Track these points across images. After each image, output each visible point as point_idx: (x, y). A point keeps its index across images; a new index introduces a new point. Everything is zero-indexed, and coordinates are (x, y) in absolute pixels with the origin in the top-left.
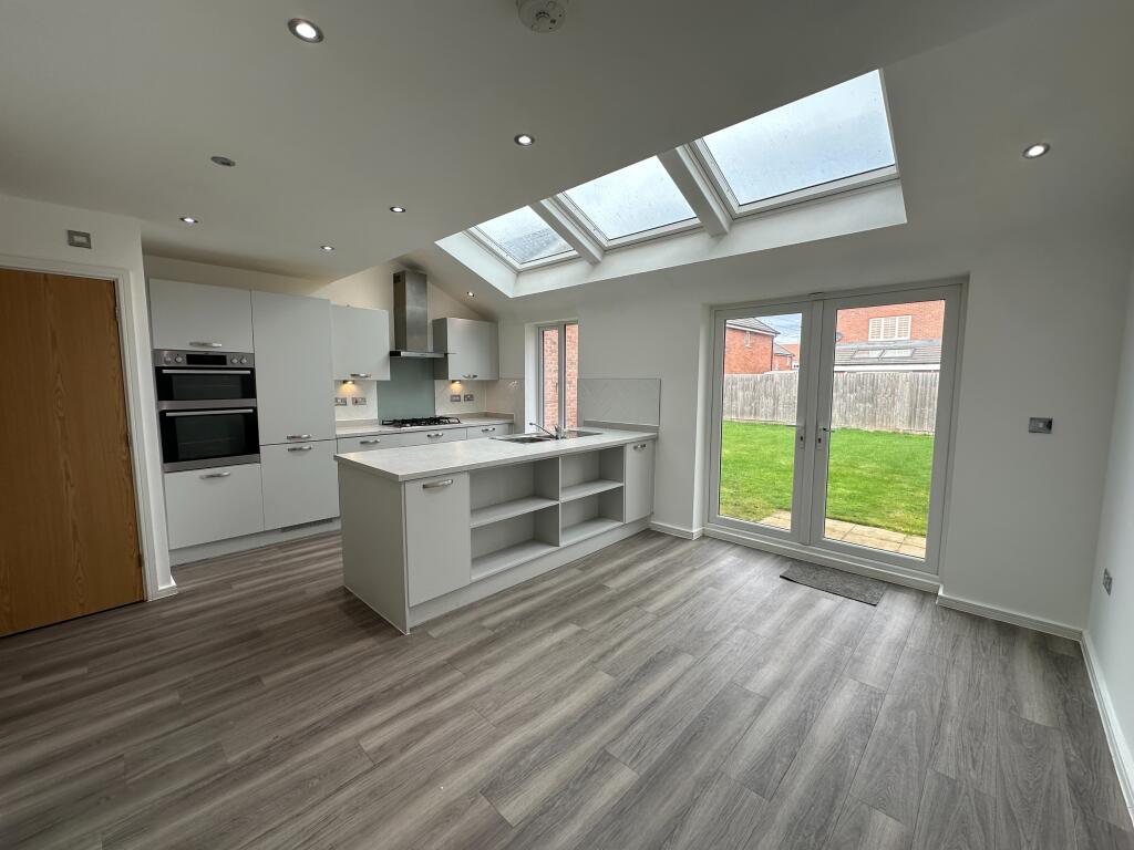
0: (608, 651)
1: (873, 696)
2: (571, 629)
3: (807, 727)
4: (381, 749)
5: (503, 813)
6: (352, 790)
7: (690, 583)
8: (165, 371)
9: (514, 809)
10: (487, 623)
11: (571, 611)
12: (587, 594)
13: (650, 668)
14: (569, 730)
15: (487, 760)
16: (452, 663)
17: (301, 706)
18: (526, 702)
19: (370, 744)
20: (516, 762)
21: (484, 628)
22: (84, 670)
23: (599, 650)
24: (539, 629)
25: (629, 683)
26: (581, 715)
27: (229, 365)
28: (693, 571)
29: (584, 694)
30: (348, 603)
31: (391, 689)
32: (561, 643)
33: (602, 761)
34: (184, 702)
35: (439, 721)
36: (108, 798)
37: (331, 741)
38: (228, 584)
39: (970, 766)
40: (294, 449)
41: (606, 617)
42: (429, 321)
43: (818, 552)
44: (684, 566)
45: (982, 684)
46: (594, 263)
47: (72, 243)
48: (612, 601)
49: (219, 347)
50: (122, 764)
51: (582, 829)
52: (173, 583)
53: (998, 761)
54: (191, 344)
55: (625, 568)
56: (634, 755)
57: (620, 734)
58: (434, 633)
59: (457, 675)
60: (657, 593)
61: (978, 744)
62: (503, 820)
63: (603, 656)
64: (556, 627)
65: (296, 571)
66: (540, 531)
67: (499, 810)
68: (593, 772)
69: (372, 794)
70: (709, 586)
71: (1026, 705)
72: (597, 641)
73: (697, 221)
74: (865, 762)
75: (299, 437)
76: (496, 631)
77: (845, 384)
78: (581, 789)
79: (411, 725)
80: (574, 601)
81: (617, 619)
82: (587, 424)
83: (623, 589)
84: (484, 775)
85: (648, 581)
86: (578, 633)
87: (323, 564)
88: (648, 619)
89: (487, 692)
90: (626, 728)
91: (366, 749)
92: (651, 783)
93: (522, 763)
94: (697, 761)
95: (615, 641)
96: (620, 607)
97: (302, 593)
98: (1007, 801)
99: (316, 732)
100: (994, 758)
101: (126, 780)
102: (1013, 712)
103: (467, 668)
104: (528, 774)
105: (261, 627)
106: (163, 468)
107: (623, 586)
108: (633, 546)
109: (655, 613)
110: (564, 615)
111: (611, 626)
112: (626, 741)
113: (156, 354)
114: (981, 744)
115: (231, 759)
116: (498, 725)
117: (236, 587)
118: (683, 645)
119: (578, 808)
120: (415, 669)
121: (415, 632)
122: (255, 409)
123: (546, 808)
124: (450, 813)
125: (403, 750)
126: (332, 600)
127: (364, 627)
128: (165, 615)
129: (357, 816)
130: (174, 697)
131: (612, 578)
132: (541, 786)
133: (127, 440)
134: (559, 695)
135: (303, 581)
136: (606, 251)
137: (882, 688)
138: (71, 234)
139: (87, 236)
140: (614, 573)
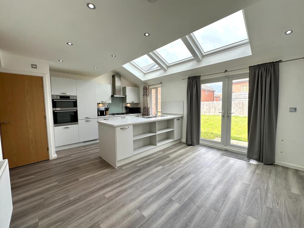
0: (171, 173)
1: (247, 186)
2: (161, 167)
3: (228, 194)
4: (110, 197)
5: (143, 214)
6: (102, 207)
7: (193, 155)
8: (54, 100)
9: (147, 213)
10: (138, 165)
11: (160, 163)
12: (165, 158)
13: (182, 178)
14: (161, 193)
15: (139, 200)
16: (129, 175)
17: (89, 186)
18: (149, 186)
19: (107, 196)
20: (147, 201)
21: (137, 167)
22: (34, 176)
23: (168, 173)
24: (152, 167)
25: (177, 181)
26: (164, 189)
27: (70, 99)
28: (194, 152)
29: (165, 184)
30: (101, 160)
31: (112, 182)
32: (158, 171)
33: (170, 201)
34: (59, 184)
35: (125, 190)
36: (40, 208)
37: (97, 195)
38: (70, 156)
39: (276, 205)
40: (87, 121)
41: (170, 164)
42: (122, 88)
43: (229, 147)
44: (191, 151)
45: (279, 183)
46: (165, 70)
47: (32, 67)
48: (171, 160)
49: (68, 94)
50: (43, 200)
51: (166, 218)
52: (56, 155)
53: (285, 204)
54: (61, 93)
55: (175, 152)
56: (179, 200)
57: (175, 194)
58: (124, 168)
59: (130, 178)
60: (184, 158)
61: (278, 199)
62: (143, 216)
63: (169, 174)
64: (156, 167)
65: (88, 152)
66: (151, 142)
67: (142, 213)
68: (168, 204)
69: (108, 208)
70: (198, 156)
71: (292, 189)
72: (168, 170)
73: (193, 58)
74: (245, 203)
75: (88, 118)
76: (140, 168)
77: (235, 104)
78: (164, 208)
79: (118, 191)
80: (161, 160)
81: (173, 165)
82: (164, 114)
83: (174, 157)
84: (138, 204)
85: (181, 155)
86: (162, 168)
87: (94, 151)
88: (182, 165)
89: (138, 183)
90: (177, 193)
91: (106, 197)
92: (184, 207)
93: (148, 201)
94: (197, 202)
95: (173, 170)
96: (174, 162)
97: (89, 158)
98: (288, 214)
99: (93, 192)
100: (283, 203)
101: (44, 203)
102: (288, 190)
103: (132, 177)
104: (150, 204)
105: (78, 166)
106: (54, 125)
107: (174, 156)
108: (177, 146)
109: (183, 163)
110: (158, 164)
111: (172, 166)
112: (176, 196)
113: (52, 96)
114: (279, 199)
115: (71, 199)
116: (141, 191)
117: (72, 156)
118: (191, 172)
119: (164, 213)
120: (119, 177)
121: (119, 168)
122: (77, 110)
123: (155, 213)
124: (129, 214)
125: (116, 197)
126: (97, 159)
127: (105, 166)
128: (54, 163)
129: (104, 214)
130: (57, 183)
131: (172, 154)
132: (154, 207)
133: (45, 117)
134: (158, 184)
135: (89, 155)
136: (168, 67)
137: (249, 183)
138: (32, 65)
139: (36, 65)
140: (172, 153)
